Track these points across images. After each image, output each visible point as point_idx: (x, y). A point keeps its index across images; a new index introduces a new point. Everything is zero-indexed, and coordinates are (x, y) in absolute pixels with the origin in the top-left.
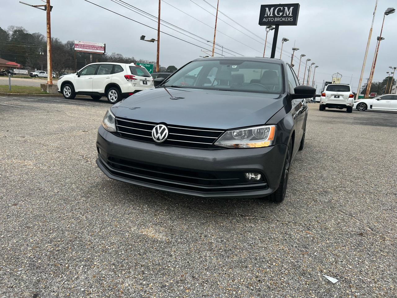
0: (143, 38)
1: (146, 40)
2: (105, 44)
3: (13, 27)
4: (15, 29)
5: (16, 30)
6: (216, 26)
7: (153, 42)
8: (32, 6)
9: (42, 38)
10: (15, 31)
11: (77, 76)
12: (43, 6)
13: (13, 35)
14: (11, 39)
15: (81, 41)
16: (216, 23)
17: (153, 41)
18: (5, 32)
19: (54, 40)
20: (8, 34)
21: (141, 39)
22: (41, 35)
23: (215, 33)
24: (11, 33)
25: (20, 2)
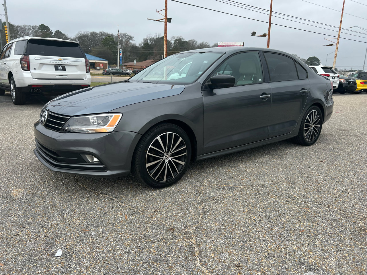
0: (254, 34)
1: (257, 36)
2: (244, 43)
3: (174, 37)
4: (176, 38)
5: (177, 39)
6: (343, 10)
7: (265, 36)
8: (156, 20)
9: (196, 44)
10: (176, 40)
12: (163, 19)
13: (174, 43)
14: (172, 47)
15: (224, 43)
16: (343, 7)
18: (170, 42)
19: (204, 44)
20: (171, 43)
21: (252, 36)
22: (195, 41)
23: (342, 18)
24: (173, 42)
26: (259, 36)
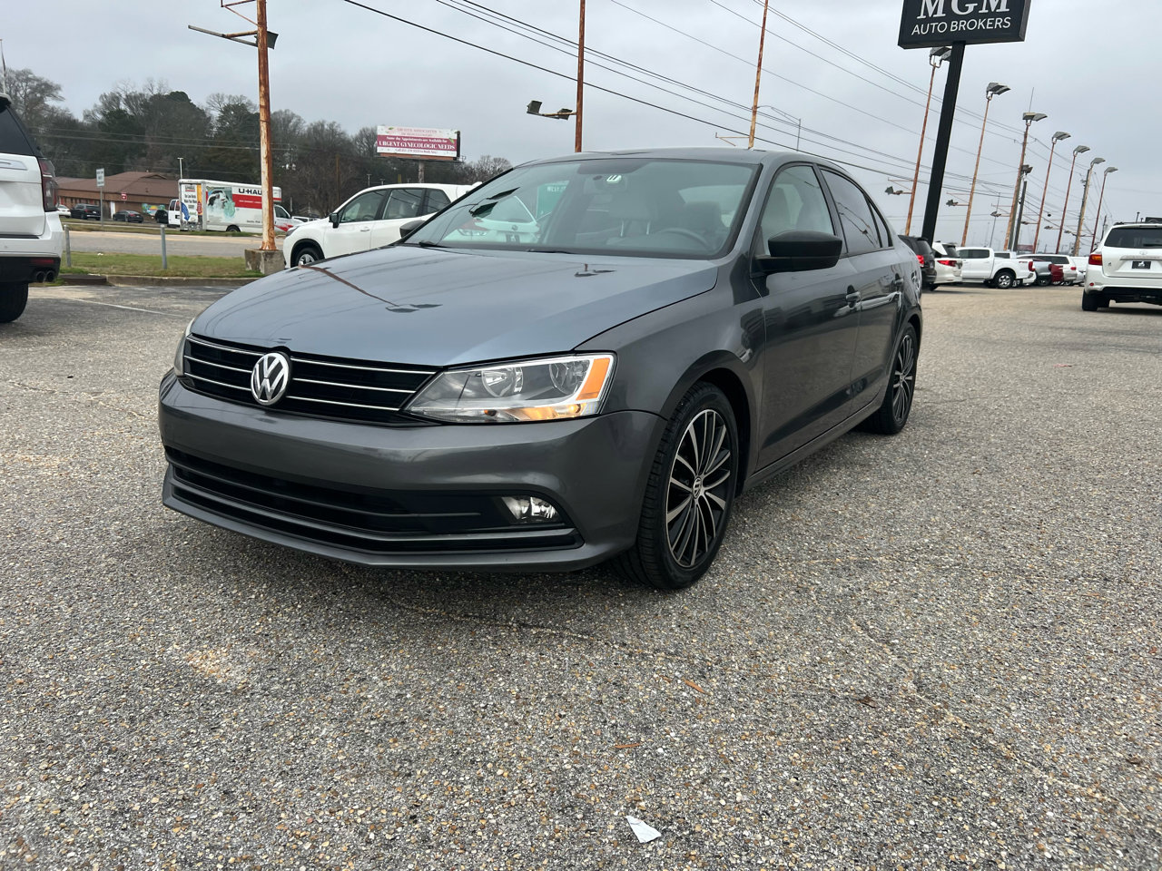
0: (534, 107)
1: (543, 115)
2: (458, 133)
3: (219, 98)
4: (226, 101)
5: (229, 105)
6: (760, 59)
7: (566, 117)
8: (223, 36)
9: (296, 125)
10: (227, 110)
11: (332, 224)
12: (249, 34)
13: (221, 119)
14: (215, 130)
15: (395, 128)
16: (761, 49)
17: (564, 114)
18: (202, 112)
19: (326, 127)
20: (210, 118)
21: (528, 112)
22: (293, 115)
23: (758, 81)
24: (216, 114)
25: (189, 27)
26: (547, 116)
